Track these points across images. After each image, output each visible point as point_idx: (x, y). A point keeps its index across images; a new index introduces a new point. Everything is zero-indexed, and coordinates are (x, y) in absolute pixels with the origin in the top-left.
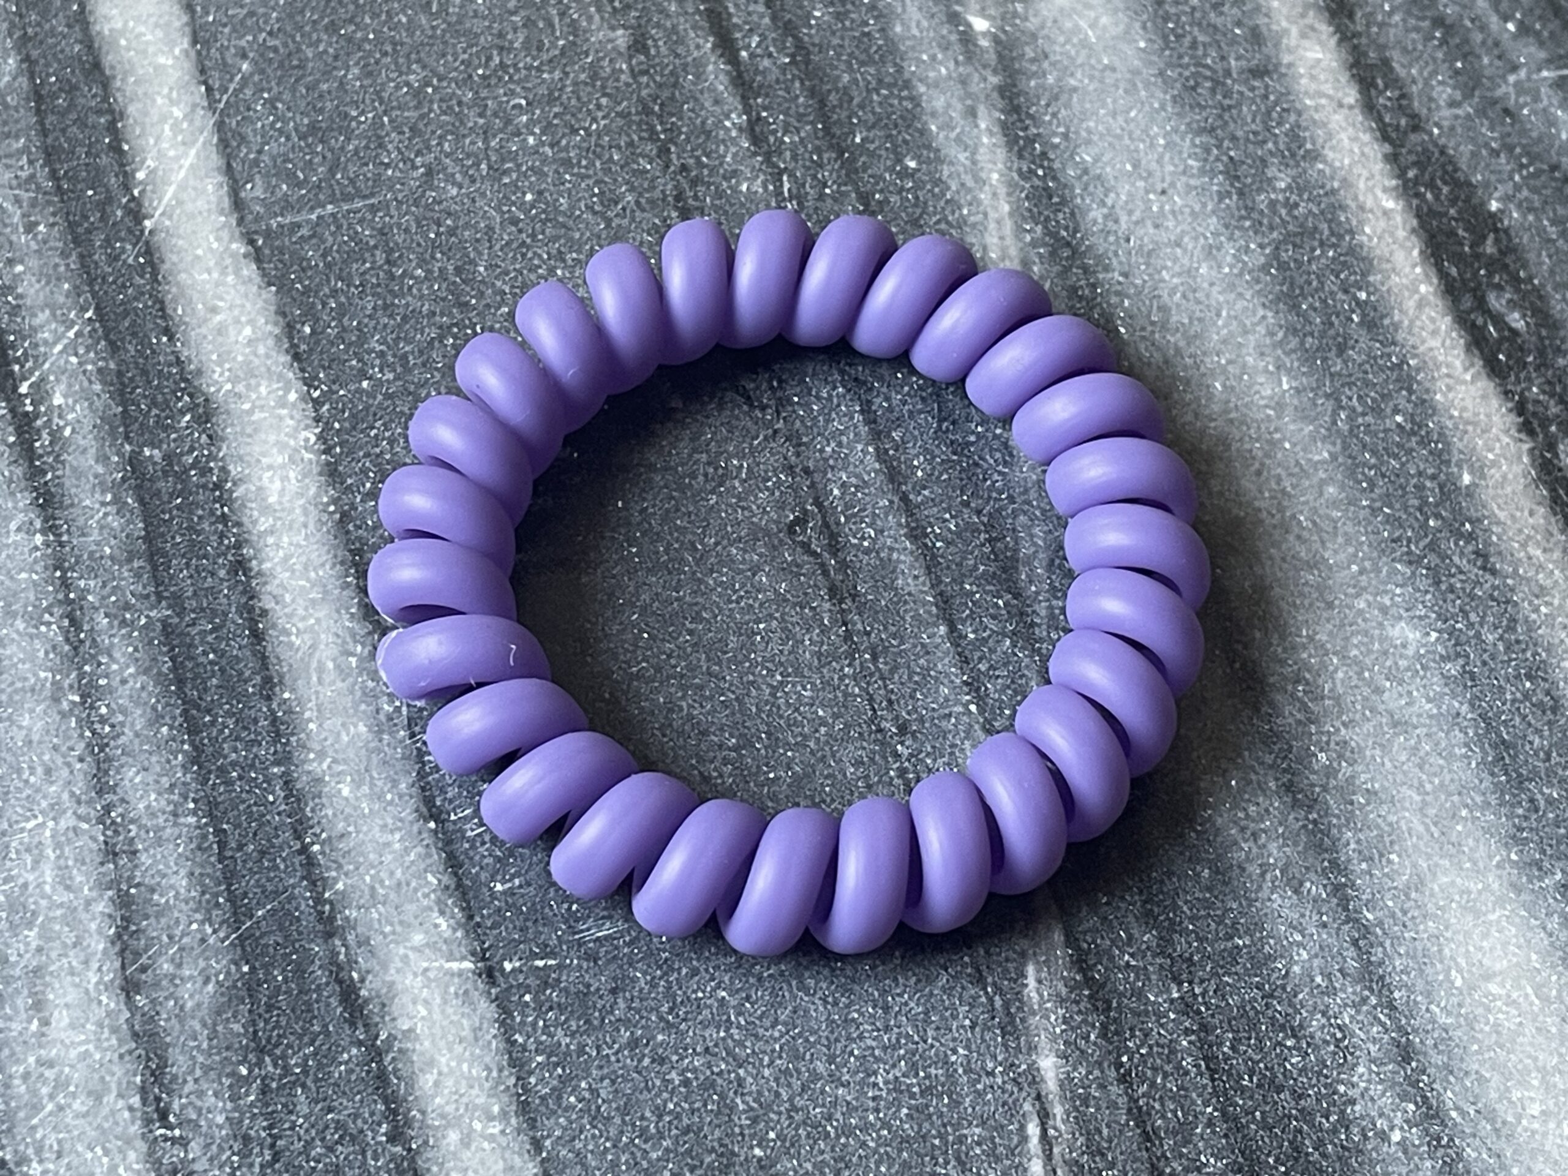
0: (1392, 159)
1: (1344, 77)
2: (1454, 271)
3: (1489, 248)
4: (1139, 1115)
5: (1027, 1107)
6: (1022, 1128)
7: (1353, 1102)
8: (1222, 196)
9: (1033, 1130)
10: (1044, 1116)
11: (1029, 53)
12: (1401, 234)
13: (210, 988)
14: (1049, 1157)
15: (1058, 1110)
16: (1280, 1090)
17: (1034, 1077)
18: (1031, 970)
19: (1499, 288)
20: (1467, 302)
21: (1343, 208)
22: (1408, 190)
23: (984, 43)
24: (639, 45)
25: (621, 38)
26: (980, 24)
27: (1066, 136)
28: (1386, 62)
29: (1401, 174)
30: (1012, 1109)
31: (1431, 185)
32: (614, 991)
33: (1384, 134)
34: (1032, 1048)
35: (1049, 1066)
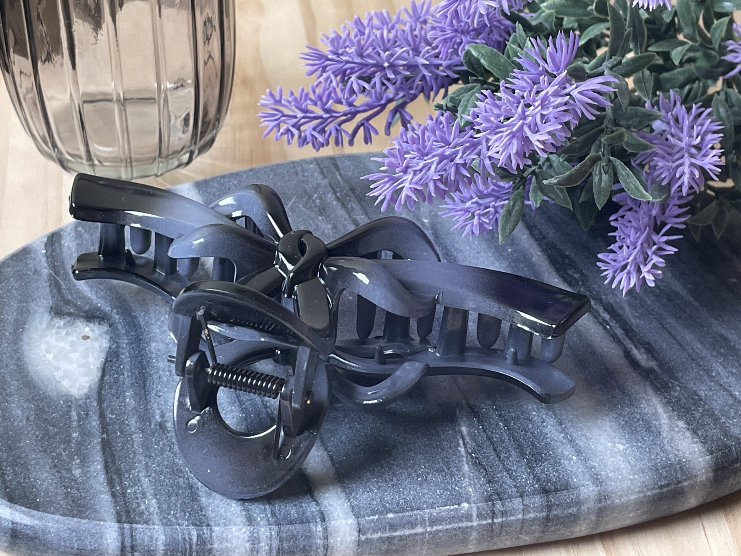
0: (539, 245)
1: (524, 229)
2: (558, 266)
3: (567, 261)
4: (489, 439)
5: (459, 437)
6: (458, 441)
7: (547, 434)
8: (494, 253)
9: (461, 442)
10: (464, 440)
11: (439, 226)
12: (543, 259)
13: (235, 419)
14: (466, 447)
15: (467, 439)
16: (527, 432)
17: (461, 432)
18: (457, 410)
19: (570, 269)
20: (562, 272)
21: (527, 254)
22: (543, 251)
23: (427, 225)
24: (335, 227)
25: (330, 226)
26: (426, 221)
27: (451, 242)
28: (535, 226)
29: (542, 247)
30: (455, 438)
31: (550, 249)
32: (345, 417)
33: (536, 240)
34: (459, 426)
35: (464, 429)
